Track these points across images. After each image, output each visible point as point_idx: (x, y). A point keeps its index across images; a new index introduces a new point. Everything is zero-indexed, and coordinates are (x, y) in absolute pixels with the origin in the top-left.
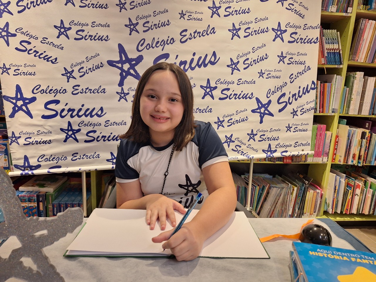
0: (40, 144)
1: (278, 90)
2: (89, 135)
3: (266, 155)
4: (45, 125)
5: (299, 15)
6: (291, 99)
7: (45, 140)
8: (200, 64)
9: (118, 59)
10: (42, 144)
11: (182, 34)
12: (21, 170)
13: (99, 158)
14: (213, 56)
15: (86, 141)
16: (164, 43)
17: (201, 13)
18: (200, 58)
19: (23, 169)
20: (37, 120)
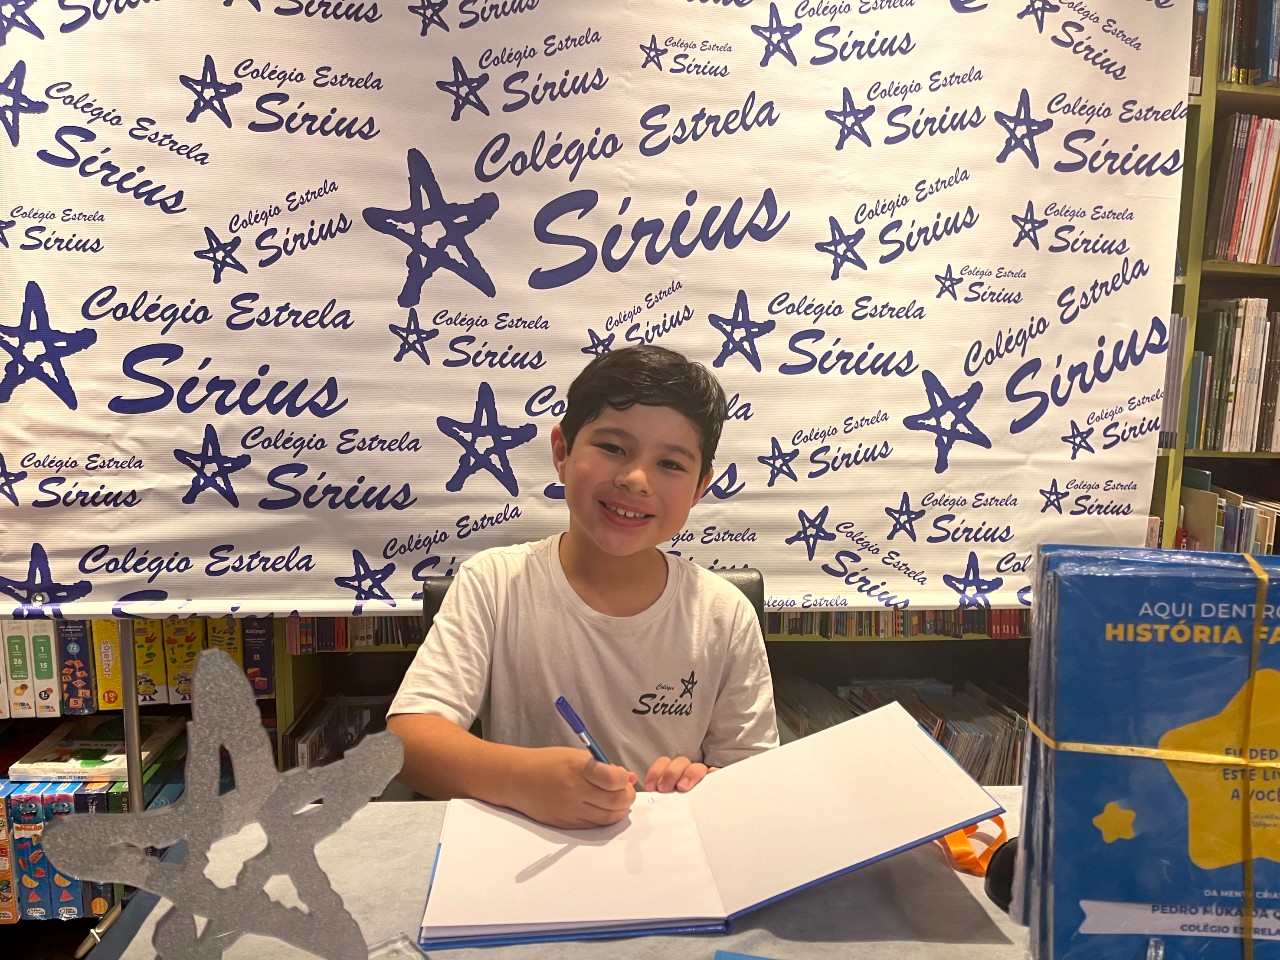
0: (96, 504)
1: (1010, 347)
2: (280, 479)
3: (959, 596)
4: (120, 436)
5: (1102, 68)
6: (1065, 382)
7: (116, 491)
8: (711, 234)
9: (404, 204)
10: (103, 505)
11: (648, 123)
12: (18, 597)
13: (308, 569)
14: (764, 208)
15: (266, 504)
16: (580, 152)
17: (723, 49)
18: (715, 211)
19: (24, 594)
20: (92, 416)
